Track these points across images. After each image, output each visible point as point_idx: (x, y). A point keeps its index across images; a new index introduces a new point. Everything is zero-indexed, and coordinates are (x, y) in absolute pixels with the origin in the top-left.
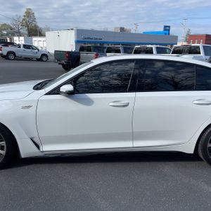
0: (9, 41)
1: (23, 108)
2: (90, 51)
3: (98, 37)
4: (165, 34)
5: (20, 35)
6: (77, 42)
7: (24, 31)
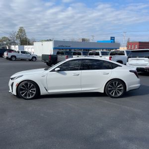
0: (7, 48)
2: (63, 54)
3: (68, 45)
4: (112, 42)
5: (15, 44)
6: (54, 49)
7: (18, 41)
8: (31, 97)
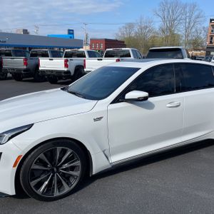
1: (95, 120)
4: (71, 37)
8: (67, 189)
